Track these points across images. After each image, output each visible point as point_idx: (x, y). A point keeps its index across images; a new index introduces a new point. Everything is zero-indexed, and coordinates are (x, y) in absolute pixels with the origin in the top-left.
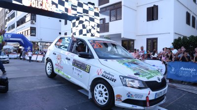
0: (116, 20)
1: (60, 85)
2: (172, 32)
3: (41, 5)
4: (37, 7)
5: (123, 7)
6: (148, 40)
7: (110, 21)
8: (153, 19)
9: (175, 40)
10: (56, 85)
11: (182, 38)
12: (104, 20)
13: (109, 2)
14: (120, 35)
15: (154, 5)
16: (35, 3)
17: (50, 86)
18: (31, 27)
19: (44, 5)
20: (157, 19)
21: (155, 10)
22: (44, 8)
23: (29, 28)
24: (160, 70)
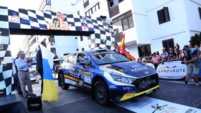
0: (129, 28)
1: (87, 98)
2: (187, 30)
3: (59, 26)
4: (55, 29)
5: (133, 14)
7: (123, 30)
8: (165, 21)
9: (192, 38)
10: (84, 98)
11: (199, 34)
12: (117, 30)
13: (119, 13)
14: (135, 42)
15: (164, 7)
16: (53, 25)
17: (78, 100)
18: (51, 48)
19: (61, 26)
20: (169, 20)
21: (166, 12)
22: (61, 28)
24: (182, 70)
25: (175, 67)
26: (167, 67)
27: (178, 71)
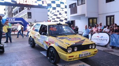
0: (82, 4)
3: (26, 2)
6: (107, 17)
7: (78, 5)
12: (75, 4)
14: (84, 15)
18: (28, 12)
23: (27, 13)
24: (106, 40)
25: (102, 37)
26: (98, 37)
27: (103, 40)
